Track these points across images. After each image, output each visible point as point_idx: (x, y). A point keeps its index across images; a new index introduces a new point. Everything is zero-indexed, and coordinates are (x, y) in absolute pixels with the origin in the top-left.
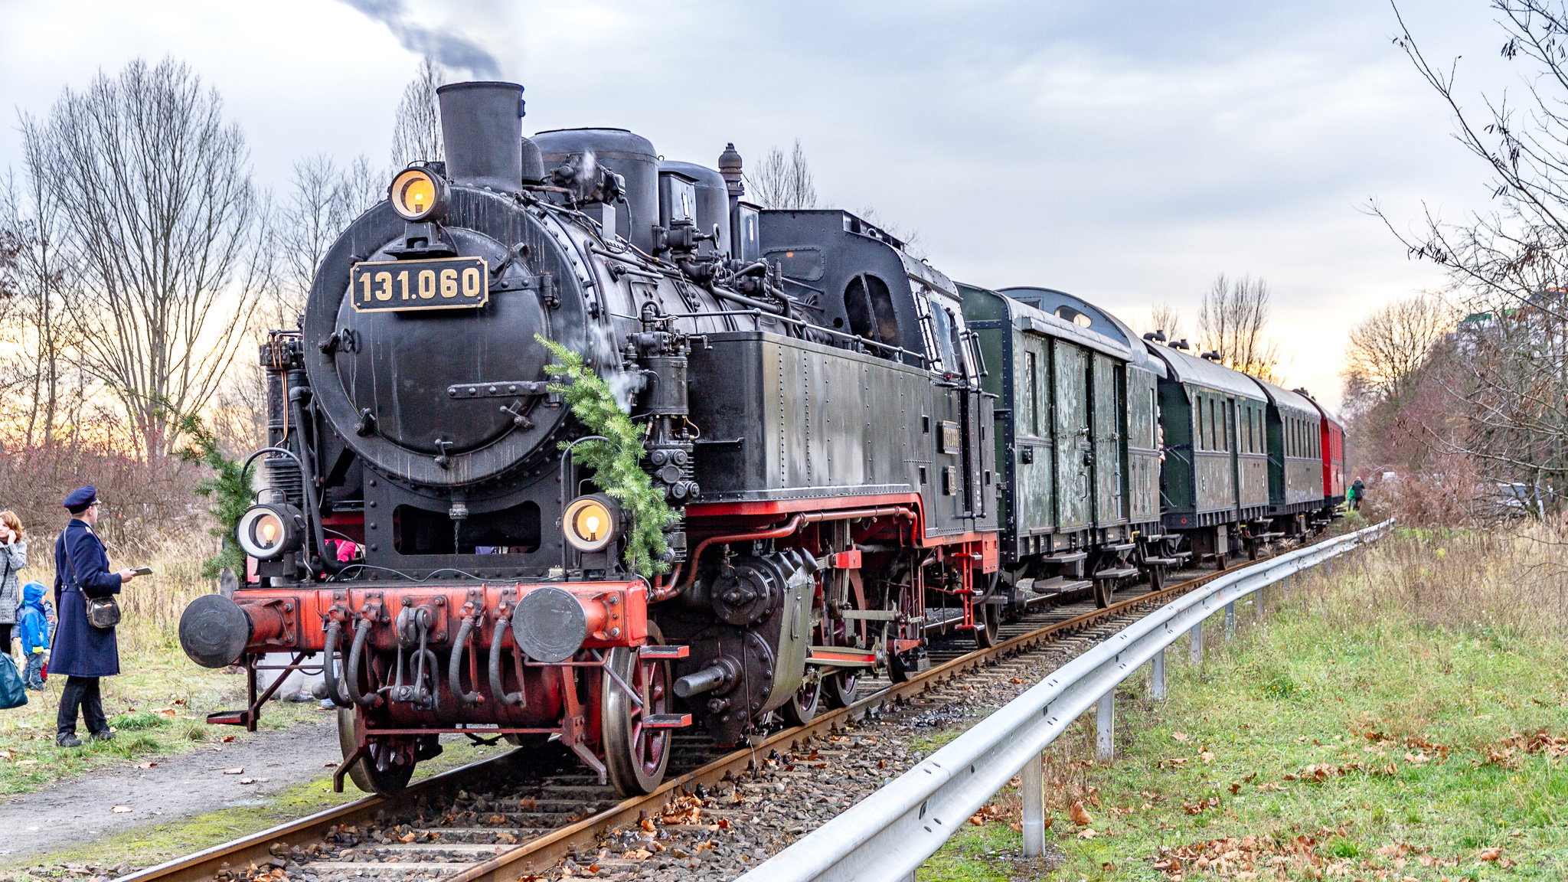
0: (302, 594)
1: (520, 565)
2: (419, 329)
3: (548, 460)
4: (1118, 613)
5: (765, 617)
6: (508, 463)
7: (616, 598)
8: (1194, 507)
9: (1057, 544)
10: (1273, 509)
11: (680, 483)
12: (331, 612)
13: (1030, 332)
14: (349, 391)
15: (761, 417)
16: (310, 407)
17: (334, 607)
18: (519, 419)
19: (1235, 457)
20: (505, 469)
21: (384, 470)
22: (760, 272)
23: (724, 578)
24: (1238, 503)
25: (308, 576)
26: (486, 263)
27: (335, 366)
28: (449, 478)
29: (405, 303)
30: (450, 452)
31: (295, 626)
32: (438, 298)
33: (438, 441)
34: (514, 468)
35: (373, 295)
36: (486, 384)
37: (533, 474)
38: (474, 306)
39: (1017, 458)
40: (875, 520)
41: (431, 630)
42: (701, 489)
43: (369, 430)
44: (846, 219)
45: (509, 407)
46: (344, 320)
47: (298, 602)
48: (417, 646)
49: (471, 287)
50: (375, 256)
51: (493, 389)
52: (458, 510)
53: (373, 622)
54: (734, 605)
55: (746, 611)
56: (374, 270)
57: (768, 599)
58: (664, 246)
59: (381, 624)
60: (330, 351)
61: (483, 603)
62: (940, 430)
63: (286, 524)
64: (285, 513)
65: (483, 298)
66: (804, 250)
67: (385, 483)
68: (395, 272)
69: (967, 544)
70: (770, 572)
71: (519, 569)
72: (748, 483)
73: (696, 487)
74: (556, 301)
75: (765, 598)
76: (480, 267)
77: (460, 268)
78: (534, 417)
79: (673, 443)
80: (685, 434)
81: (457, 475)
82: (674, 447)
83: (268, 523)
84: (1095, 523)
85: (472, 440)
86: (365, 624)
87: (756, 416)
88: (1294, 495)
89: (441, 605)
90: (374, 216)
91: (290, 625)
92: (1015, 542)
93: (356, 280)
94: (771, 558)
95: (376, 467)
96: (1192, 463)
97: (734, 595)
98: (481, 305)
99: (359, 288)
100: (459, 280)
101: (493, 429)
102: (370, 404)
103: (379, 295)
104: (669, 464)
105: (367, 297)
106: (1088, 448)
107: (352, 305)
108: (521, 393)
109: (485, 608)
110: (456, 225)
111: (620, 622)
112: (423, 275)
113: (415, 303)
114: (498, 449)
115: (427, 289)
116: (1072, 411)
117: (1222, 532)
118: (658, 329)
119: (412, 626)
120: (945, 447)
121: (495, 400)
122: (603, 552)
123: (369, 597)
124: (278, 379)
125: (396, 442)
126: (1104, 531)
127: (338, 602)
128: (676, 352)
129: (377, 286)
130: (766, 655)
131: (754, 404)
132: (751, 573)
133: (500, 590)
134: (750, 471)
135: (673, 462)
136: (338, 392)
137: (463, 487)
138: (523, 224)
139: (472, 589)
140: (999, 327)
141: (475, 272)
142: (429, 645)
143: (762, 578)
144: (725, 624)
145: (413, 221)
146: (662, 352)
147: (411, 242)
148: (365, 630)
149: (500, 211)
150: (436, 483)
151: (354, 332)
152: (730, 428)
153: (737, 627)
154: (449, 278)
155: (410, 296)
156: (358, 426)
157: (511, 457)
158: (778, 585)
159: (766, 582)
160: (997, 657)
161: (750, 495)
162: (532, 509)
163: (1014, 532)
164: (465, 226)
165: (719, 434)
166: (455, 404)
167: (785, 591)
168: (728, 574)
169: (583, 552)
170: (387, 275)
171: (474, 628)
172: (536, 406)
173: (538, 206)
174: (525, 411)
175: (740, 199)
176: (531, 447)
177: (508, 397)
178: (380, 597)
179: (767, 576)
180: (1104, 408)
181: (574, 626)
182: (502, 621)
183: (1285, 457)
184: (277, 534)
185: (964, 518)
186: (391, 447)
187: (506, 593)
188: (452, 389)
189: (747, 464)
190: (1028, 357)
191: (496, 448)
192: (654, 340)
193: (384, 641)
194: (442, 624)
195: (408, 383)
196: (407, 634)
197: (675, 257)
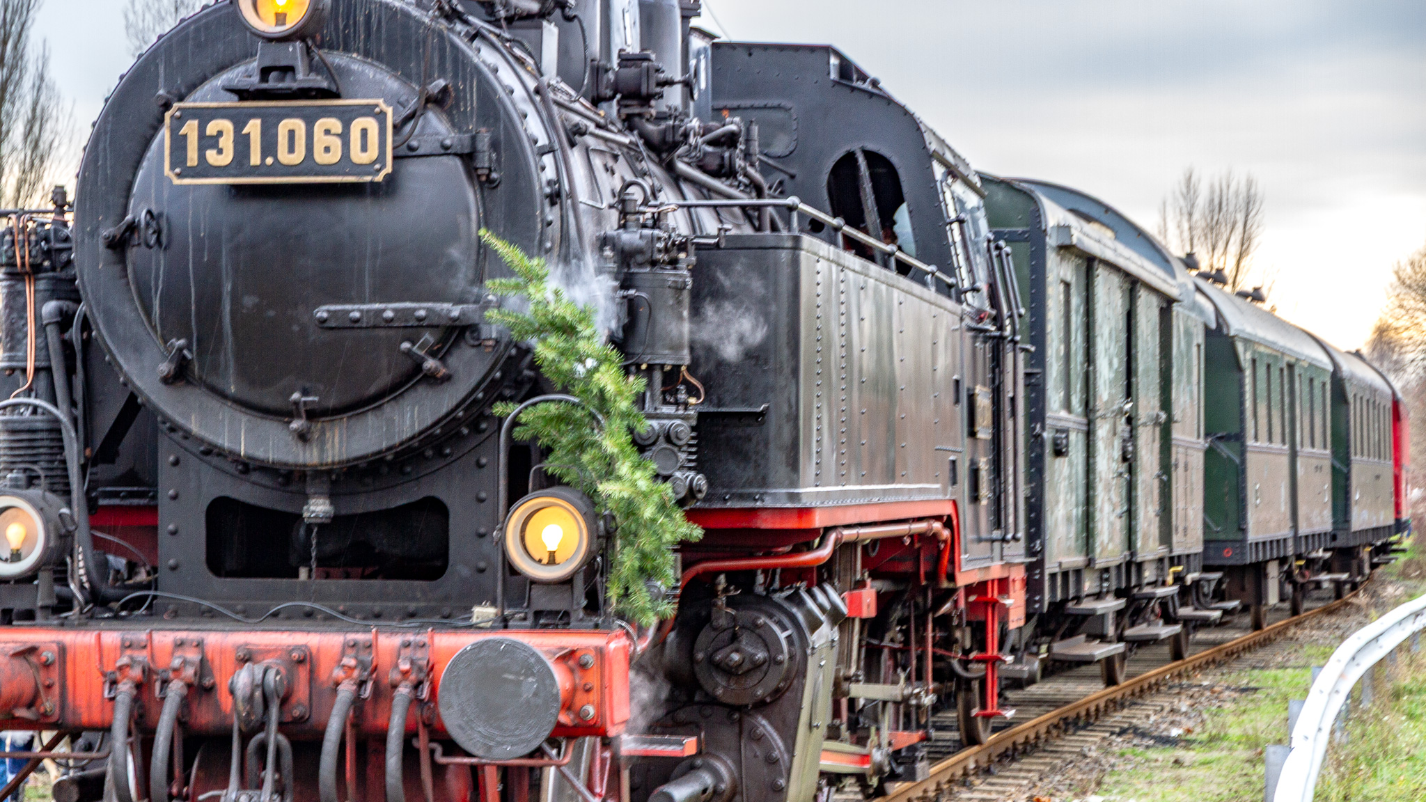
0: (69, 638)
1: (414, 599)
2: (273, 214)
3: (465, 431)
4: (1133, 694)
5: (778, 693)
6: (405, 436)
7: (590, 658)
8: (1243, 531)
9: (1089, 585)
10: (1334, 538)
11: (678, 474)
12: (121, 668)
13: (1067, 249)
14: (148, 311)
15: (795, 372)
16: (74, 334)
17: (124, 660)
18: (430, 364)
19: (1294, 455)
20: (401, 444)
21: (201, 441)
22: (730, 140)
23: (715, 629)
24: (1295, 526)
25: (77, 609)
26: (390, 111)
27: (125, 269)
28: (309, 456)
29: (255, 171)
30: (313, 415)
31: (56, 689)
32: (309, 165)
33: (296, 396)
34: (415, 443)
35: (202, 157)
36: (377, 306)
37: (440, 454)
38: (368, 179)
39: (1048, 449)
40: (907, 541)
41: (285, 701)
42: (711, 483)
43: (180, 375)
44: (834, 61)
45: (414, 344)
46: (145, 197)
47: (63, 650)
48: (262, 726)
49: (364, 148)
50: (199, 93)
51: (389, 314)
52: (318, 508)
53: (189, 686)
54: (730, 672)
55: (752, 681)
56: (205, 116)
57: (786, 665)
58: (609, 93)
59: (200, 690)
60: (119, 246)
61: (367, 658)
62: (972, 398)
63: (46, 522)
64: (42, 504)
65: (384, 166)
66: (765, 107)
67: (193, 462)
68: (239, 121)
69: (993, 581)
70: (786, 621)
71: (412, 606)
72: (772, 478)
73: (700, 481)
74: (494, 175)
75: (781, 663)
76: (381, 117)
77: (347, 116)
78: (453, 361)
79: (666, 410)
80: (682, 396)
81: (322, 450)
82: (669, 417)
83: (14, 519)
84: (1133, 554)
85: (348, 398)
86: (176, 689)
87: (787, 370)
88: (1363, 517)
89: (301, 662)
90: (197, 30)
91: (49, 687)
92: (1042, 579)
93: (174, 131)
94: (788, 598)
95: (187, 435)
96: (1243, 461)
97: (736, 657)
98: (379, 178)
99: (179, 144)
100: (345, 137)
101: (384, 380)
102: (185, 333)
103: (211, 156)
104: (662, 444)
105: (192, 158)
106: (1127, 435)
107: (166, 170)
108: (435, 322)
109: (375, 669)
110: (332, 47)
111: (594, 696)
112: (284, 126)
113: (270, 171)
114: (390, 410)
115: (291, 149)
116: (1112, 375)
117: (1273, 570)
118: (644, 226)
119: (258, 694)
120: (978, 428)
121: (392, 332)
122: (567, 582)
123: (180, 645)
124: (19, 286)
125: (223, 395)
126: (1140, 566)
127: (128, 652)
128: (674, 263)
129: (209, 142)
130: (776, 754)
131: (785, 352)
132: (762, 620)
133: (397, 640)
134: (777, 458)
135: (668, 439)
136: (129, 311)
137: (329, 472)
138: (442, 50)
139: (352, 637)
140: (1026, 240)
141: (371, 124)
142: (282, 727)
143: (776, 628)
144: (713, 701)
145: (270, 39)
146: (654, 263)
147: (265, 72)
148: (178, 699)
149: (406, 27)
150: (286, 464)
151: (160, 215)
152: (746, 388)
153: (733, 708)
154: (327, 132)
155: (263, 158)
156: (165, 368)
157: (412, 425)
158: (800, 641)
159: (782, 636)
160: (990, 761)
161: (776, 497)
162: (437, 508)
163: (1040, 564)
164: (347, 49)
165: (727, 398)
166: (327, 336)
167: (809, 651)
168: (723, 622)
169: (534, 582)
170: (226, 125)
171: (357, 703)
172: (456, 344)
173: (466, 22)
174: (439, 350)
175: (694, 22)
176: (444, 411)
177: (413, 328)
178: (200, 645)
179: (784, 629)
180: (1147, 371)
181: (540, 701)
182: (404, 690)
183: (1353, 457)
184: (29, 540)
185: (993, 541)
186: (213, 403)
187: (407, 645)
188: (322, 312)
189: (772, 446)
190: (1062, 287)
191: (388, 409)
192: (642, 243)
193: (204, 717)
194: (301, 692)
195: (249, 301)
196: (252, 707)
197: (625, 111)
